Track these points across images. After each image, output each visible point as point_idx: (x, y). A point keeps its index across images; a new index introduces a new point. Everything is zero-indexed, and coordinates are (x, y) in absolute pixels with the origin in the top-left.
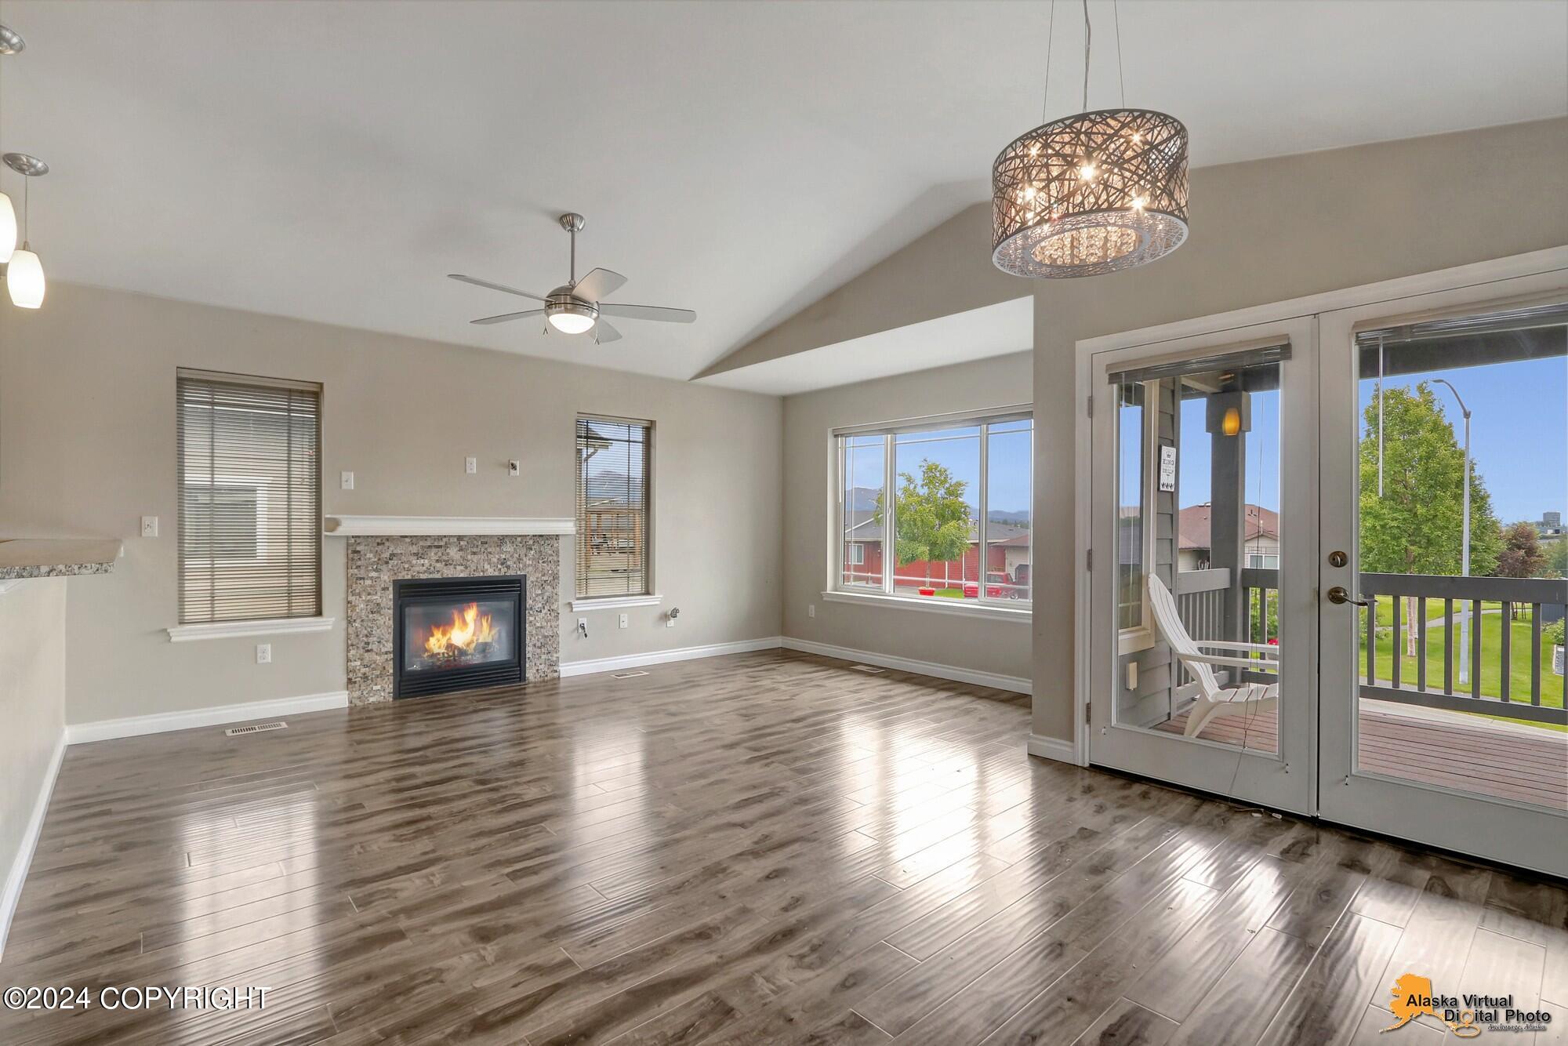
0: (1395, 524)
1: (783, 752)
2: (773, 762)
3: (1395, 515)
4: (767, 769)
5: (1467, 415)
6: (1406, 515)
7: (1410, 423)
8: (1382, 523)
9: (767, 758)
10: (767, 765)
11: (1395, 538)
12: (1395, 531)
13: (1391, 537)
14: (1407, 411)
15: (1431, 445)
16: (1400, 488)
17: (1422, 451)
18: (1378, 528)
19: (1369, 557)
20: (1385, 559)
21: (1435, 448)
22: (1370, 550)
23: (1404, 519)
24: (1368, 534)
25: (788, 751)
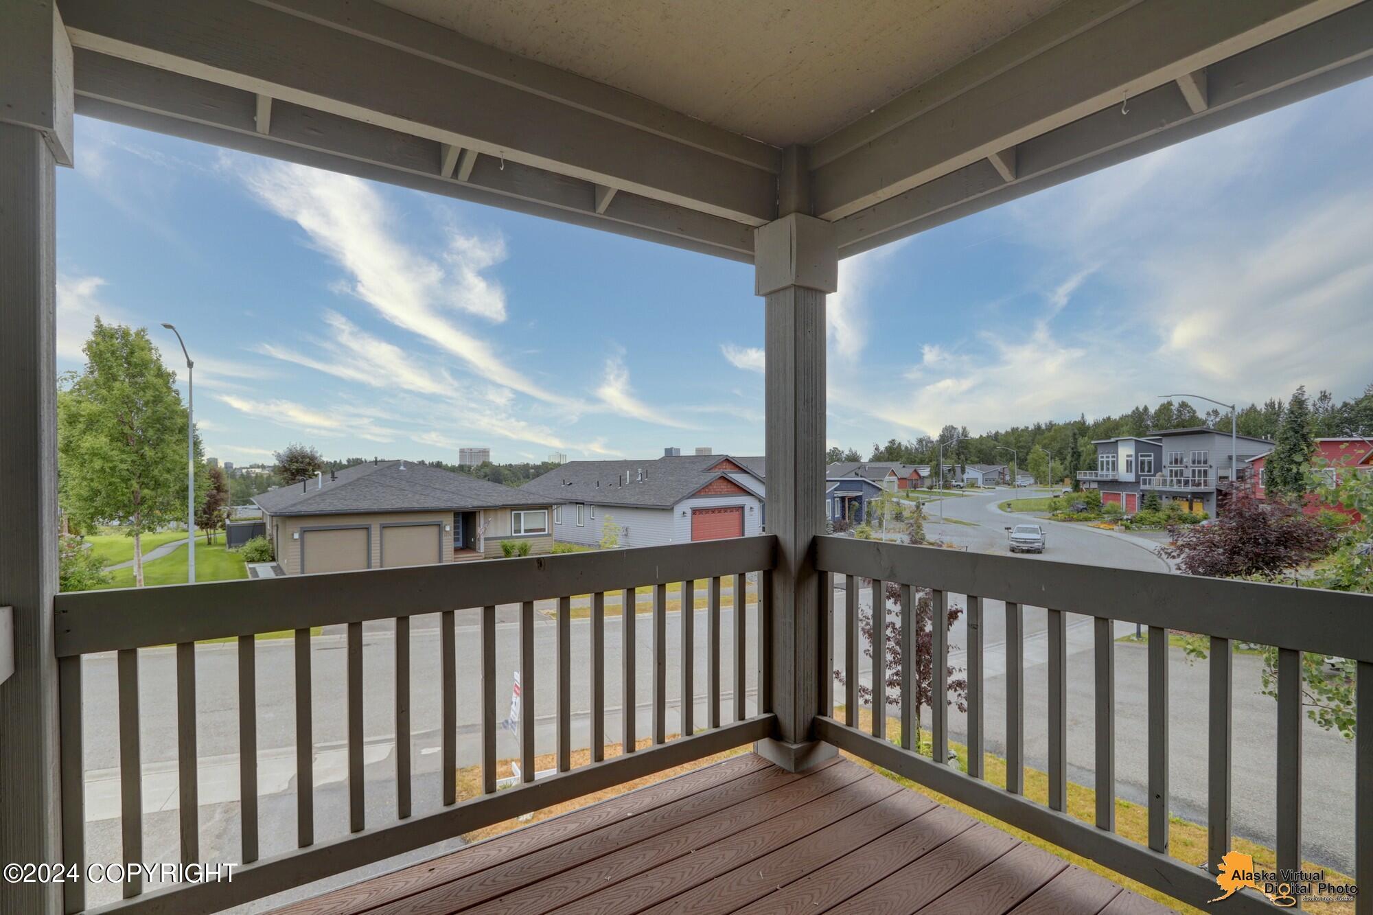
0: (124, 466)
3: (123, 456)
5: (190, 365)
6: (134, 457)
7: (136, 365)
8: (111, 465)
11: (126, 480)
12: (125, 473)
13: (121, 479)
14: (132, 353)
15: (157, 390)
16: (127, 430)
17: (149, 394)
18: (108, 470)
19: (96, 501)
20: (112, 502)
21: (161, 392)
22: (97, 493)
23: (132, 461)
24: (94, 476)
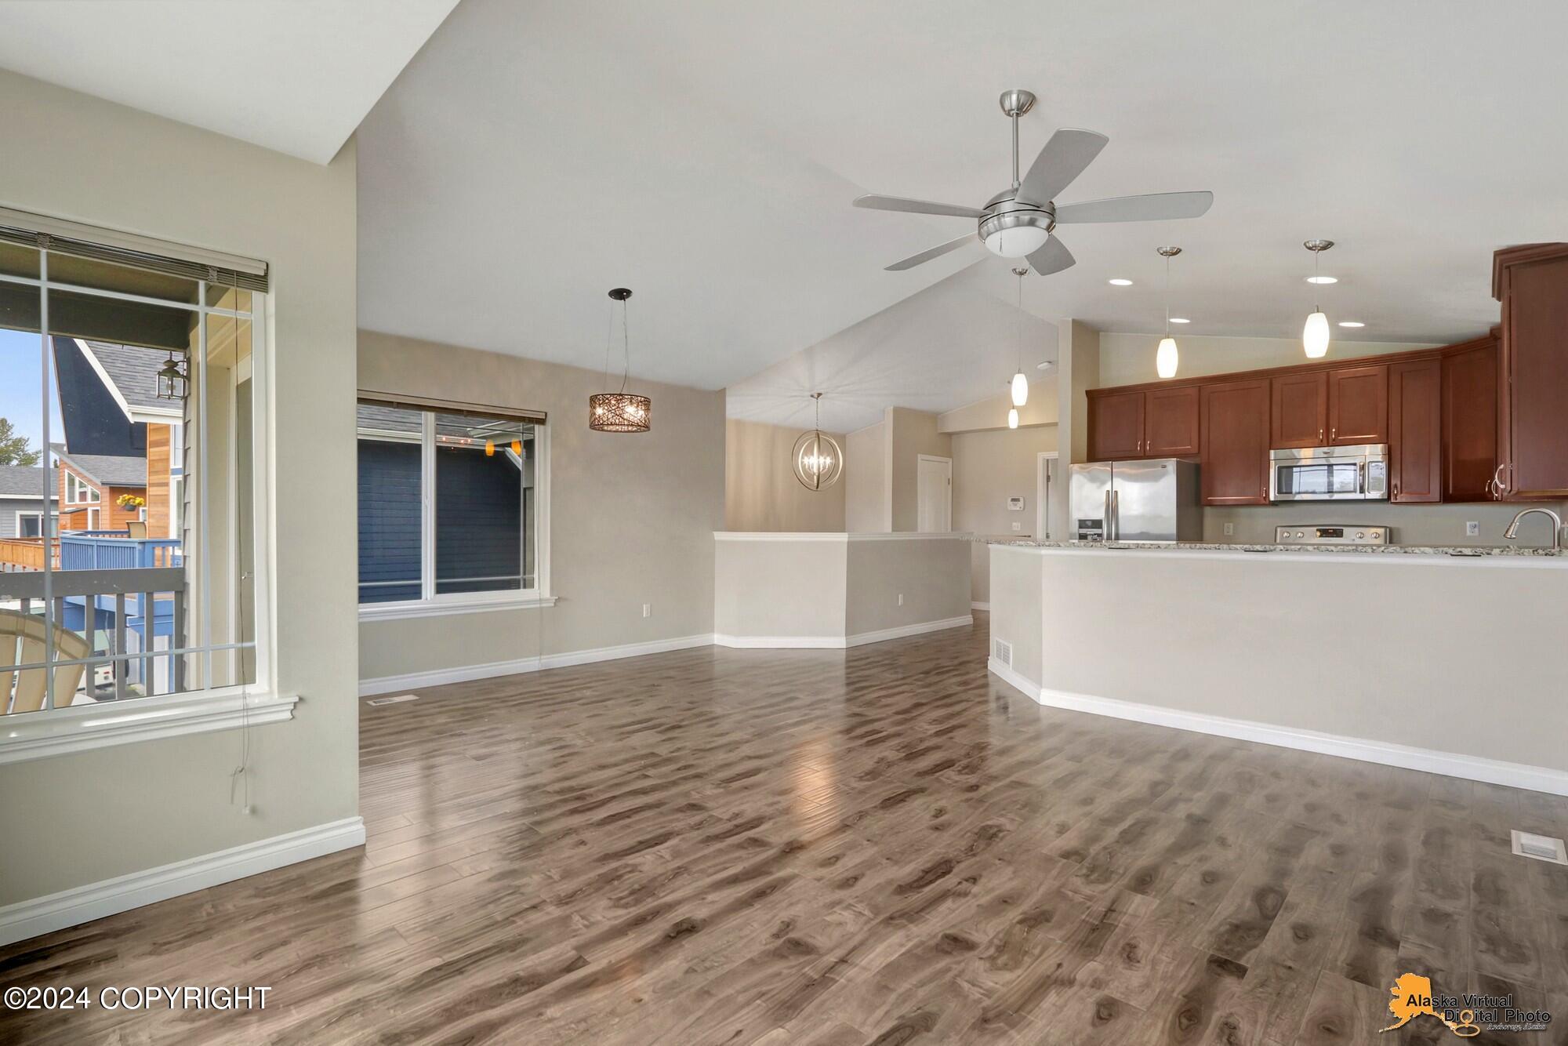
1: (718, 837)
2: (729, 820)
4: (736, 810)
9: (737, 826)
10: (736, 815)
25: (709, 840)
